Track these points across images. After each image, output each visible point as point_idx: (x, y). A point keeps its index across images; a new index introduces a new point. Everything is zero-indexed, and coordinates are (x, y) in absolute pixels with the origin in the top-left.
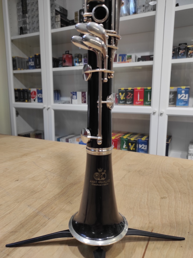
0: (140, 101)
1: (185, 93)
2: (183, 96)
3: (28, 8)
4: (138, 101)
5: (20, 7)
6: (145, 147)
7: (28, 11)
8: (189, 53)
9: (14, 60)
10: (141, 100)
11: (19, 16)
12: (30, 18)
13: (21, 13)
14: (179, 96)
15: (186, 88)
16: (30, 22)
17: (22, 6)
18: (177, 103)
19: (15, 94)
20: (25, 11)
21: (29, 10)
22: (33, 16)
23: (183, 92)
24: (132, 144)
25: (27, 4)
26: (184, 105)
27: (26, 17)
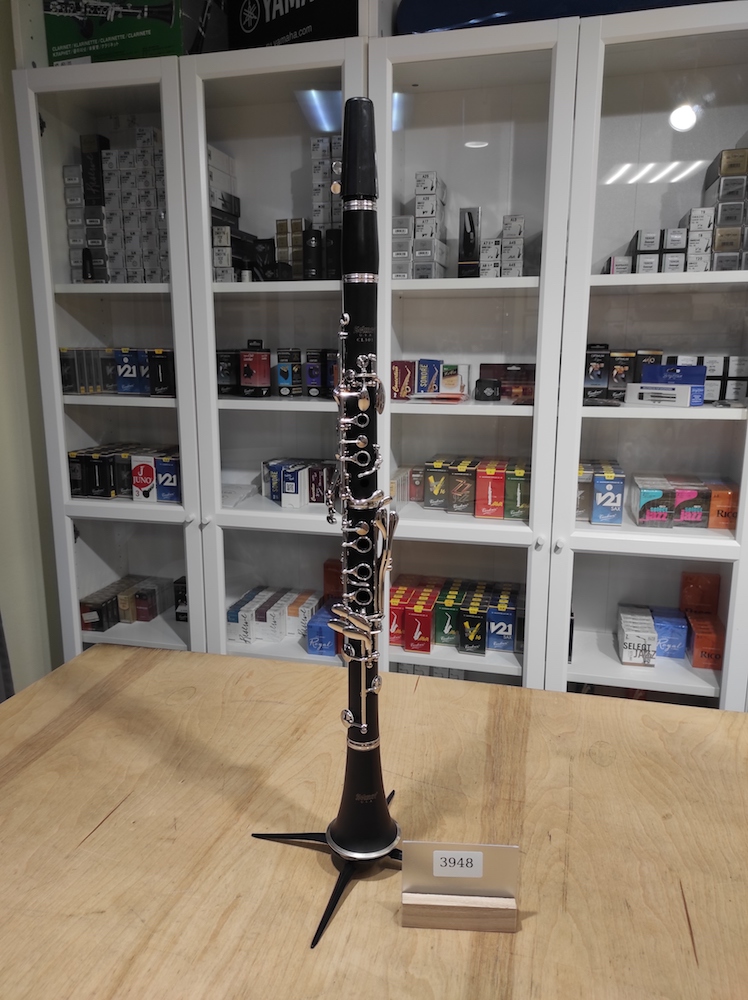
0: (495, 507)
1: (615, 491)
2: (609, 498)
3: (108, 188)
4: (488, 507)
5: (78, 180)
6: (507, 630)
7: (106, 195)
8: (615, 372)
9: (65, 360)
10: (496, 504)
11: (69, 207)
12: (117, 220)
13: (80, 201)
14: (600, 498)
15: (616, 479)
16: (114, 234)
17: (85, 176)
18: (595, 512)
19: (72, 471)
20: (94, 196)
21: (110, 194)
22: (127, 214)
23: (609, 487)
24: (472, 625)
25: (105, 174)
26: (612, 521)
27: (101, 217)
